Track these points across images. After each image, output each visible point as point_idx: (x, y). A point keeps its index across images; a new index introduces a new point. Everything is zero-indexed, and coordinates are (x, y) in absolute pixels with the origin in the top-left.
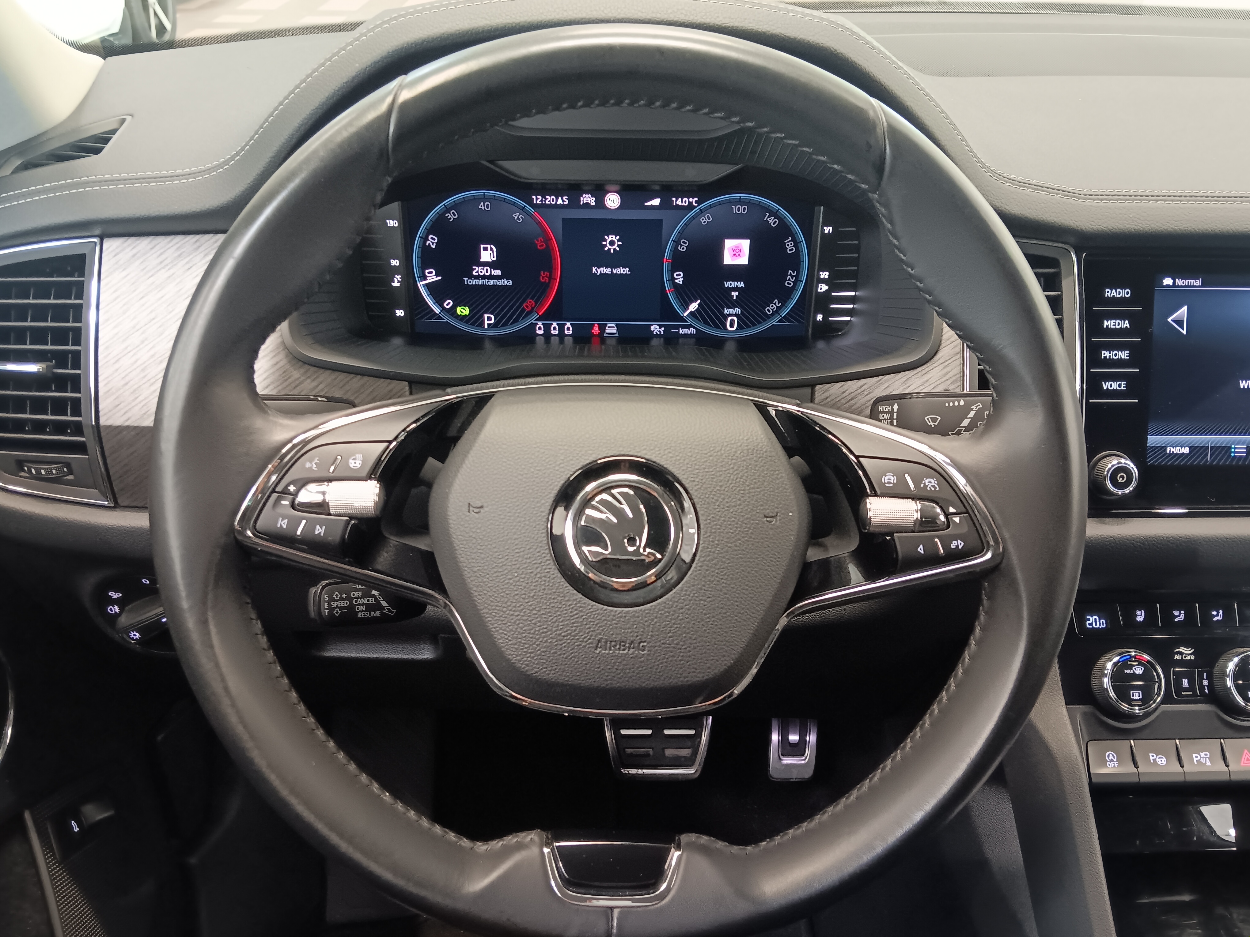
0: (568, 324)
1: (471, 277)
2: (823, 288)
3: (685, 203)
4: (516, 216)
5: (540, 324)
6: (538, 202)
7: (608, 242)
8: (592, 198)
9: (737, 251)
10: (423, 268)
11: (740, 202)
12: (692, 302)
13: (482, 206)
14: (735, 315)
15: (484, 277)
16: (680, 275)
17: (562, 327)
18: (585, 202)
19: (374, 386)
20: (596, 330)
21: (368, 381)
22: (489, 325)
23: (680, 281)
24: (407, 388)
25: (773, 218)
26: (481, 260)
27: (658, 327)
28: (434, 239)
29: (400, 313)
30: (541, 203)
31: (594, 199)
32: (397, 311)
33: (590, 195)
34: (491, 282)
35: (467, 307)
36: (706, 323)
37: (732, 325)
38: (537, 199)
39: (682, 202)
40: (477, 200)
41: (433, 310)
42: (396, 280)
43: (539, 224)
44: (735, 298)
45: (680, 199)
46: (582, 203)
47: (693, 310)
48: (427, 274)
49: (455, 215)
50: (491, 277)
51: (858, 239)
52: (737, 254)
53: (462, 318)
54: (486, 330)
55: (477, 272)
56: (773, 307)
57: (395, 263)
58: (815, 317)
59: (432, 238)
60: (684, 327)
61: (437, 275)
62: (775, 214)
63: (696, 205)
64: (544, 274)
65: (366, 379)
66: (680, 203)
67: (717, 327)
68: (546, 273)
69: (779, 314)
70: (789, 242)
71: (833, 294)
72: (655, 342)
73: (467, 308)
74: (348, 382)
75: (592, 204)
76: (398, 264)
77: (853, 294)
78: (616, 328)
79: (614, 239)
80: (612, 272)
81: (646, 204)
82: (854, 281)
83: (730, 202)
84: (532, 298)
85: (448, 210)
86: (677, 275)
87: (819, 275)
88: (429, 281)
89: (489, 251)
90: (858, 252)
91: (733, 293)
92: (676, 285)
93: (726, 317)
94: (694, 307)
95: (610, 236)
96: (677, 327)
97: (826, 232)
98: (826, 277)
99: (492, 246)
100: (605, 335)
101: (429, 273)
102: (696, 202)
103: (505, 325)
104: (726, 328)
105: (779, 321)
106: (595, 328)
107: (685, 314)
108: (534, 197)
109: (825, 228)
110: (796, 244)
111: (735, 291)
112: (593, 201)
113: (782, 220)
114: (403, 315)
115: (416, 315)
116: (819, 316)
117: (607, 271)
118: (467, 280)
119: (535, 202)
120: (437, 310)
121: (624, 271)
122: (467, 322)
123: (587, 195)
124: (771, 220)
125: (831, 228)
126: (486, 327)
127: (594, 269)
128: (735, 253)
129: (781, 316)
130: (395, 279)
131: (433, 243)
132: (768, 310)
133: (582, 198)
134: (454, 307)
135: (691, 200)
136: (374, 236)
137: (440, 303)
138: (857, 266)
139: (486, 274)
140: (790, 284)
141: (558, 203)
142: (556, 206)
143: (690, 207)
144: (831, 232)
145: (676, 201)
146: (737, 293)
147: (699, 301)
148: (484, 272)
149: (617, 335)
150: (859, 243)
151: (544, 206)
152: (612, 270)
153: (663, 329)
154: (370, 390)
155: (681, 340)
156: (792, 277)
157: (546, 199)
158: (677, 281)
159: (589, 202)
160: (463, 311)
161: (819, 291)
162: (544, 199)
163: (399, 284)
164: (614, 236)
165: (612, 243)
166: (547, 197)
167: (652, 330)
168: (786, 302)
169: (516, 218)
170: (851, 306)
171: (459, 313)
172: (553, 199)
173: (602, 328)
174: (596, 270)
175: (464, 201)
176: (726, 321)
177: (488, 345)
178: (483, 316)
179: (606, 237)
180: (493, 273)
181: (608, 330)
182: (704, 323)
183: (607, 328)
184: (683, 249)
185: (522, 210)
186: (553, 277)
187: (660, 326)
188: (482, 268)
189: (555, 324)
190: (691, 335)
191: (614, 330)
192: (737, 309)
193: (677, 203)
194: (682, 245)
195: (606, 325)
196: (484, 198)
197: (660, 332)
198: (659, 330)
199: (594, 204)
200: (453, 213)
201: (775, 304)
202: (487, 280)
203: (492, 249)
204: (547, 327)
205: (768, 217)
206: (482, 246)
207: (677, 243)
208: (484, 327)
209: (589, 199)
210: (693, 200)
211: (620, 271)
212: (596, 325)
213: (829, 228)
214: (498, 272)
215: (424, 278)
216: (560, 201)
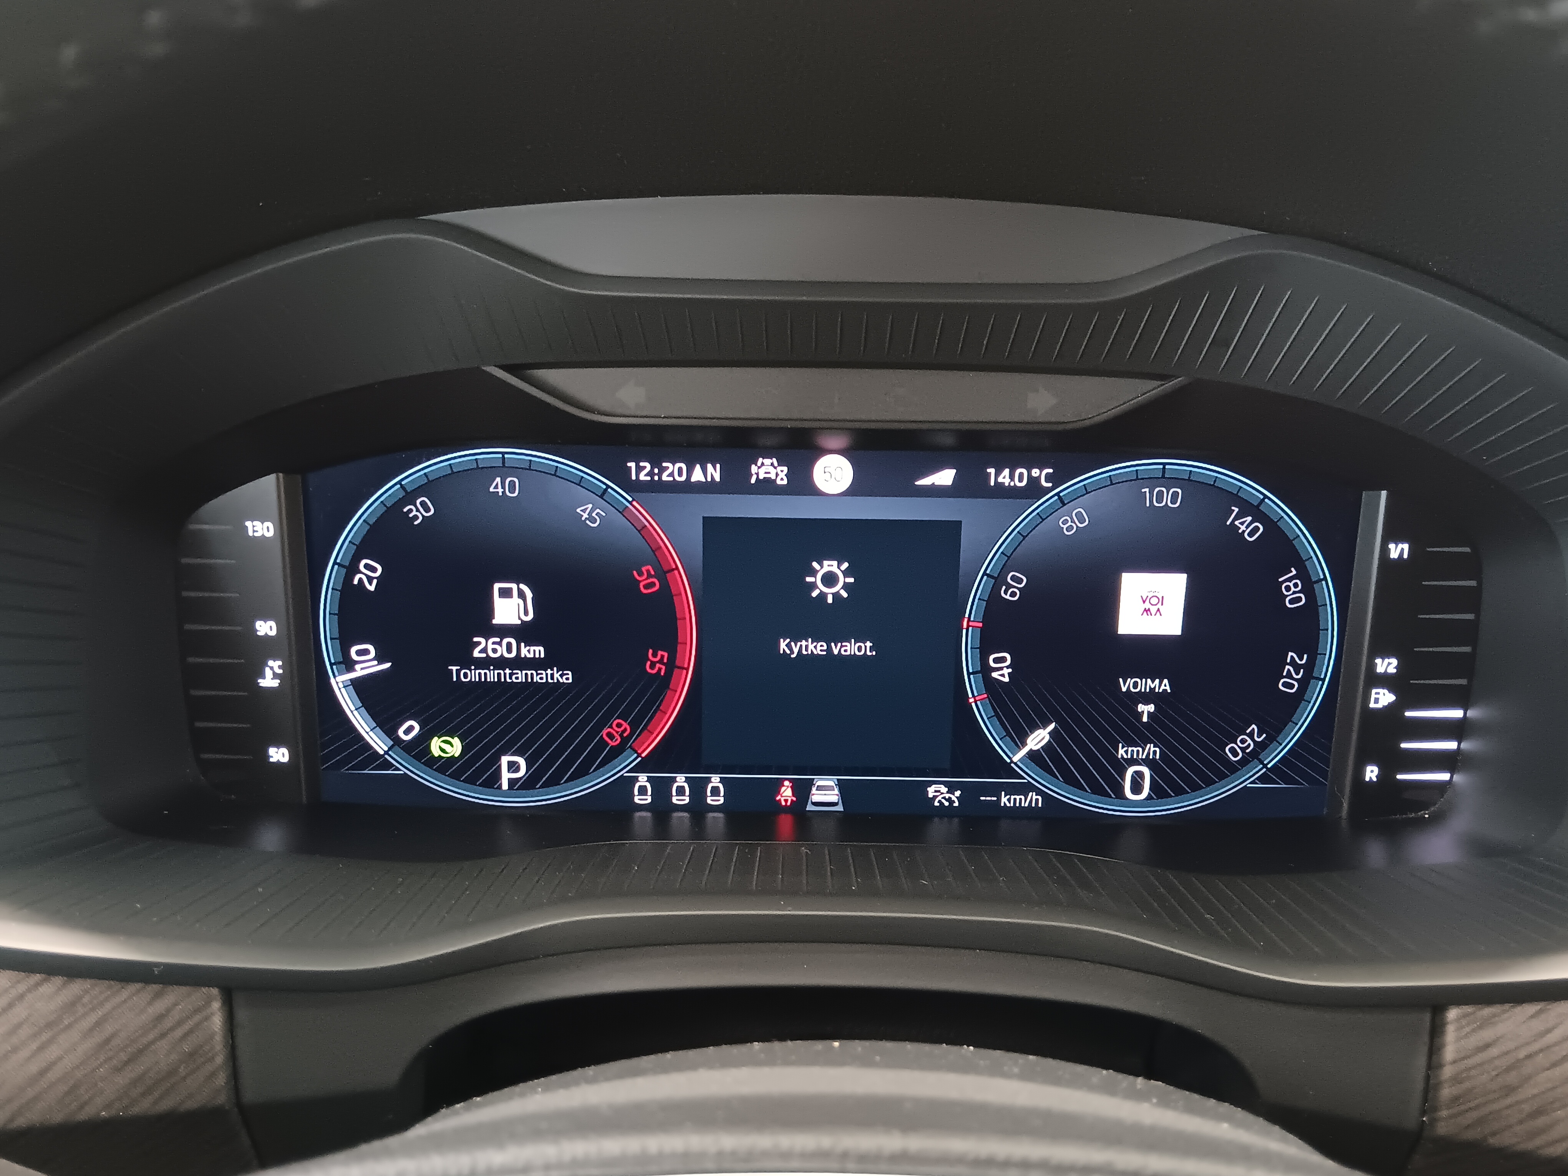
0: (715, 780)
1: (468, 662)
2: (1383, 698)
3: (1021, 480)
4: (584, 511)
5: (643, 779)
6: (642, 477)
7: (819, 576)
8: (780, 468)
9: (1155, 600)
10: (345, 640)
11: (1165, 479)
12: (1033, 727)
13: (497, 486)
14: (1147, 762)
15: (501, 663)
16: (1003, 660)
17: (698, 788)
18: (761, 477)
19: (108, 1006)
20: (786, 793)
21: (86, 992)
22: (512, 782)
23: (1003, 674)
24: (216, 1005)
25: (1249, 519)
26: (494, 622)
27: (944, 789)
28: (374, 570)
29: (279, 755)
30: (649, 478)
31: (785, 469)
32: (272, 751)
33: (774, 460)
34: (520, 676)
35: (456, 739)
36: (1070, 781)
37: (1137, 788)
38: (639, 469)
39: (1012, 477)
40: (486, 472)
41: (368, 746)
42: (268, 673)
43: (642, 530)
44: (1145, 719)
45: (1006, 472)
46: (753, 481)
47: (1035, 748)
48: (354, 657)
49: (427, 510)
50: (519, 663)
51: (1476, 573)
52: (1153, 610)
53: (443, 766)
54: (505, 794)
55: (484, 650)
56: (1244, 743)
57: (266, 628)
58: (1359, 772)
59: (367, 566)
60: (1012, 790)
61: (380, 659)
62: (1254, 510)
63: (1050, 485)
64: (655, 655)
65: (77, 987)
66: (1007, 481)
67: (1098, 790)
68: (660, 653)
69: (1262, 763)
70: (1290, 580)
71: (1408, 714)
72: (938, 829)
73: (456, 741)
74: (21, 997)
75: (779, 482)
76: (273, 633)
77: (1458, 714)
78: (836, 791)
79: (835, 569)
80: (829, 649)
81: (920, 483)
82: (1463, 682)
83: (1138, 478)
84: (622, 716)
85: (409, 497)
86: (996, 660)
87: (1372, 666)
88: (359, 672)
89: (516, 600)
90: (1476, 610)
91: (1141, 707)
92: (991, 685)
93: (1121, 767)
94: (1038, 739)
95: (826, 563)
96: (996, 790)
97: (1394, 554)
98: (1392, 670)
99: (523, 586)
100: (810, 807)
101: (359, 653)
102: (1048, 478)
103: (554, 782)
104: (1120, 795)
105: (1261, 779)
106: (783, 789)
107: (1016, 759)
108: (632, 465)
109: (1392, 546)
110: (1309, 586)
111: (1146, 703)
112: (782, 475)
113: (1272, 526)
114: (286, 759)
115: (325, 759)
116: (1369, 768)
117: (817, 648)
118: (458, 672)
119: (634, 478)
120: (378, 743)
121: (860, 649)
122: (456, 776)
123: (767, 461)
124: (1245, 526)
125: (1406, 547)
126: (505, 786)
127: (783, 645)
128: (1147, 605)
129: (1265, 766)
130: (267, 670)
131: (370, 580)
132: (1233, 750)
133: (754, 469)
134: (423, 739)
135: (1035, 472)
136: (212, 561)
137: (388, 727)
138: (1473, 643)
139: (506, 655)
140: (1291, 686)
141: (693, 479)
142: (688, 487)
143: (1034, 490)
144: (1405, 556)
145: (997, 475)
146: (1151, 708)
147: (1052, 726)
148: (502, 651)
149: (840, 808)
150: (1480, 583)
151: (656, 487)
152: (829, 647)
153: (958, 793)
154: (93, 1018)
155: (1005, 825)
156: (1297, 669)
157: (662, 470)
158: (995, 675)
159: (773, 477)
160: (444, 746)
161: (1372, 705)
162: (656, 471)
163: (275, 683)
164: (835, 563)
165: (830, 579)
166: (664, 464)
167: (931, 795)
168: (1279, 731)
169: (585, 516)
170: (1452, 745)
171: (436, 752)
172: (680, 469)
173: (802, 790)
174: (789, 645)
175: (453, 475)
176: (1123, 777)
177: (507, 833)
178: (496, 759)
179: (815, 565)
180: (524, 652)
181: (817, 796)
182: (1066, 782)
183: (814, 790)
184: (1013, 594)
185: (601, 497)
186: (678, 663)
187: (951, 788)
188: (498, 640)
189: (681, 779)
190: (1029, 812)
191: (833, 796)
192: (1150, 747)
193: (1000, 480)
194: (1009, 586)
195: (811, 783)
196: (504, 469)
197: (949, 800)
198: (947, 796)
199: (785, 482)
200: (423, 504)
201: (1251, 735)
202: (508, 671)
203: (521, 595)
204: (661, 789)
205: (1235, 519)
206: (497, 586)
207: (998, 580)
208: (500, 787)
209: (771, 469)
210: (1041, 474)
211: (850, 648)
212: (787, 783)
213: (1400, 546)
214: (539, 651)
215: (349, 665)
216: (698, 475)
